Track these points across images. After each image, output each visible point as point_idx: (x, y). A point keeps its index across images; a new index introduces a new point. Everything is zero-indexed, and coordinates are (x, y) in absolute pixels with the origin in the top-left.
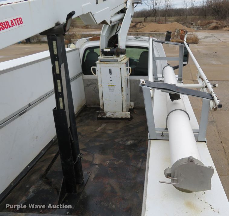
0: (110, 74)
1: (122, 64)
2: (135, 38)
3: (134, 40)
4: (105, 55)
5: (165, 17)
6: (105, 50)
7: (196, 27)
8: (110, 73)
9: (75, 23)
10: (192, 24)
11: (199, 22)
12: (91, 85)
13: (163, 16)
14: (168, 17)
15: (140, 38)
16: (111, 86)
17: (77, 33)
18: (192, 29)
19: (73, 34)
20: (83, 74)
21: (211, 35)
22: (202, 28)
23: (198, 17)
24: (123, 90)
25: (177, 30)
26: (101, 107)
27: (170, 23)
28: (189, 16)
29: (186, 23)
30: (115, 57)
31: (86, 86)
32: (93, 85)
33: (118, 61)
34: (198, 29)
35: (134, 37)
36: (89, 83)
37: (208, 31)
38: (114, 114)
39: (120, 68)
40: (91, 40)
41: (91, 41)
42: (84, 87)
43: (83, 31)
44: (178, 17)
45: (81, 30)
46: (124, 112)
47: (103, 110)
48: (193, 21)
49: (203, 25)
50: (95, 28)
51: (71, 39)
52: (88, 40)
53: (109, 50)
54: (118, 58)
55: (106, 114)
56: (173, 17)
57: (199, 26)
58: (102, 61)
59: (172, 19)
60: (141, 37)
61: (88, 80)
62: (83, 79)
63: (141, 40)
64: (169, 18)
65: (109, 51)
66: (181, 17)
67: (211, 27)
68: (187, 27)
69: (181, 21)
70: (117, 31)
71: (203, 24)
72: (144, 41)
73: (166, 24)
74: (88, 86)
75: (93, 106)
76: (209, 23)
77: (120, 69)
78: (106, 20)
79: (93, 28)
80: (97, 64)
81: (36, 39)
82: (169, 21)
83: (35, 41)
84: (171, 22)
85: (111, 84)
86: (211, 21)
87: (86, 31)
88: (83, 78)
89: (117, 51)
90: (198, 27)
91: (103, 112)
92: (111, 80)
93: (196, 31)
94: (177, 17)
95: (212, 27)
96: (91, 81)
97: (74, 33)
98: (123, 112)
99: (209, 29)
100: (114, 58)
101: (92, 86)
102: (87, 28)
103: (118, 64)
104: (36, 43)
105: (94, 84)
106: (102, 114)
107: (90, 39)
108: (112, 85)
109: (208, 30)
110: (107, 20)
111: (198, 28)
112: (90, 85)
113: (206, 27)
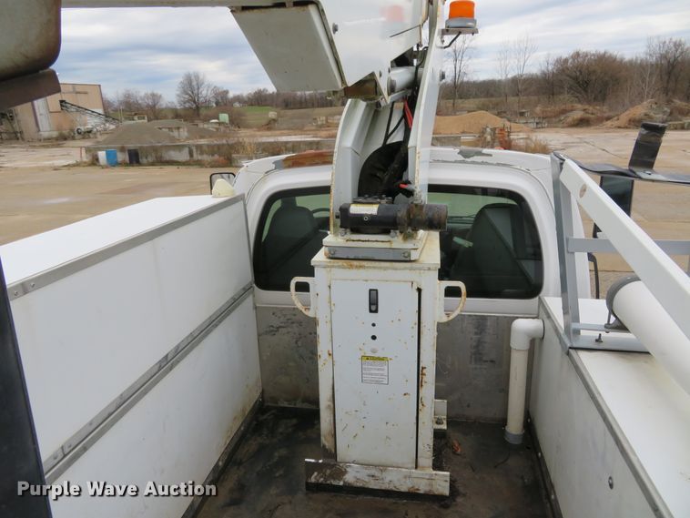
0: (371, 311)
1: (429, 269)
2: (460, 153)
3: (456, 162)
4: (355, 231)
5: (452, 101)
6: (356, 209)
7: (532, 120)
8: (373, 308)
9: (243, 118)
10: (522, 114)
11: (538, 109)
12: (284, 330)
13: (448, 99)
14: (460, 101)
15: (480, 154)
16: (373, 358)
17: (246, 140)
18: (522, 125)
19: (236, 143)
20: (256, 288)
21: (578, 140)
22: (548, 122)
23: (534, 98)
24: (425, 379)
25: (488, 130)
26: (326, 441)
27: (465, 115)
28: (513, 96)
29: (505, 112)
30: (396, 241)
31: (267, 333)
32: (290, 330)
33: (409, 255)
34: (539, 126)
35: (458, 150)
36: (276, 323)
37: (566, 129)
38: (377, 474)
39: (415, 287)
40: (290, 163)
41: (289, 167)
42: (259, 335)
43: (261, 136)
44: (486, 99)
45: (258, 133)
46: (423, 468)
47: (334, 456)
48: (523, 107)
49: (551, 117)
50: (289, 129)
51: (231, 154)
52: (280, 166)
53: (370, 210)
54: (408, 245)
55: (346, 472)
56: (471, 100)
57: (539, 118)
58: (336, 256)
59: (471, 103)
60: (485, 151)
61: (276, 312)
62: (256, 308)
63: (483, 163)
64: (462, 103)
65: (372, 216)
66: (493, 99)
67: (570, 120)
68: (509, 121)
69: (493, 108)
70: (391, 129)
71: (549, 114)
72: (498, 164)
73: (455, 115)
74: (273, 331)
75: (286, 404)
76: (564, 112)
77: (419, 290)
78: (377, 75)
79: (285, 129)
80: (318, 266)
81: (153, 155)
82: (462, 110)
83: (150, 160)
84: (469, 112)
85: (374, 351)
86: (568, 106)
87: (268, 136)
88: (254, 304)
89: (409, 213)
90: (537, 120)
91: (332, 462)
92: (374, 338)
93: (533, 130)
94: (483, 99)
95: (574, 121)
96: (285, 316)
97: (241, 140)
98: (416, 467)
99: (565, 125)
100: (395, 245)
101: (288, 333)
102: (269, 129)
103: (411, 269)
104: (153, 164)
105: (294, 325)
106: (328, 472)
107: (287, 159)
108: (376, 355)
109: (563, 127)
110: (381, 75)
111: (537, 123)
112: (280, 330)
113: (557, 120)
